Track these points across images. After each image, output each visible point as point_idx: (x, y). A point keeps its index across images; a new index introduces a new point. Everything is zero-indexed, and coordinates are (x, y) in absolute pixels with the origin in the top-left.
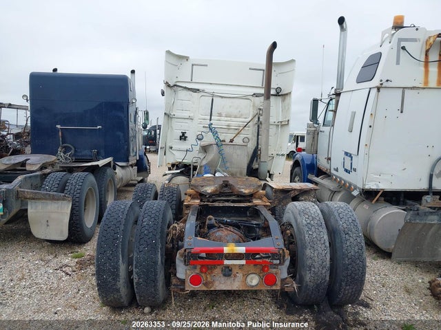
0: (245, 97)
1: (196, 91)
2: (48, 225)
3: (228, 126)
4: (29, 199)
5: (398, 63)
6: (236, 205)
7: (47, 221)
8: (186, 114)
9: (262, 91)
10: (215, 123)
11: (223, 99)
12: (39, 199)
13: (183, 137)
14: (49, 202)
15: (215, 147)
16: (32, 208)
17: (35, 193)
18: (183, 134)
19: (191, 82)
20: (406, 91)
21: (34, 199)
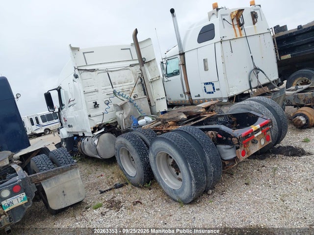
0: (126, 68)
1: (93, 70)
2: (65, 195)
3: (122, 90)
4: (41, 180)
5: (224, 28)
6: (197, 121)
7: (63, 192)
8: (92, 89)
9: (137, 62)
10: (118, 89)
11: (113, 72)
12: (50, 177)
13: (96, 105)
14: (60, 176)
15: (129, 103)
16: (46, 187)
17: (46, 173)
18: (96, 103)
19: (87, 65)
20: (231, 41)
21: (45, 179)
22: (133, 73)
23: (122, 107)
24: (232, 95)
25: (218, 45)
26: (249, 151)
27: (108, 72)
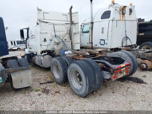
0: (63, 25)
1: (47, 22)
3: (59, 35)
4: (11, 72)
5: (115, 14)
6: (94, 57)
7: (21, 80)
8: (45, 32)
9: (69, 23)
10: (57, 34)
11: (56, 25)
12: (16, 71)
13: (45, 40)
14: (21, 72)
15: (62, 42)
16: (13, 76)
17: (14, 69)
18: (45, 39)
19: (44, 19)
21: (13, 72)
22: (66, 28)
23: (58, 44)
24: (113, 48)
25: (111, 22)
26: (118, 77)
27: (54, 25)
